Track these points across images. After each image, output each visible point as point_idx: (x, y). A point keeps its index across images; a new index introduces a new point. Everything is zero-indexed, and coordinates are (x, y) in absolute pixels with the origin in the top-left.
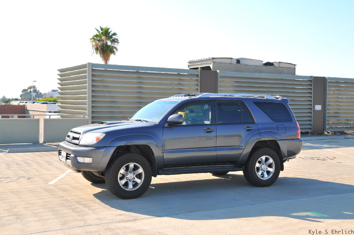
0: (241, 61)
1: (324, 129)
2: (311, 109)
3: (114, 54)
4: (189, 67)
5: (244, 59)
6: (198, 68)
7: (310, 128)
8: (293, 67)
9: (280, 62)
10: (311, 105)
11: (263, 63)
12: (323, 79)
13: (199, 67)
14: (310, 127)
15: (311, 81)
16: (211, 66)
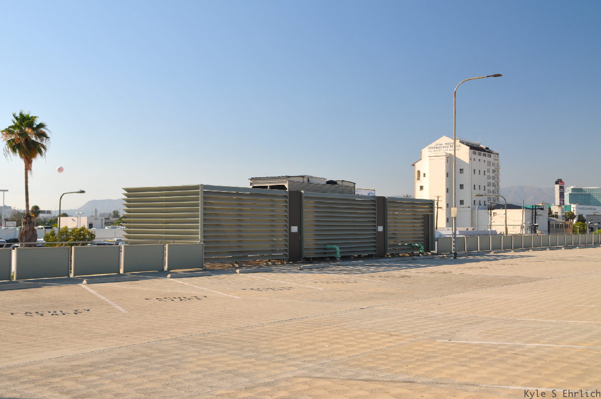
0: (311, 180)
1: (385, 251)
2: (375, 230)
3: (41, 155)
4: (251, 185)
5: (312, 177)
6: (266, 187)
7: (375, 251)
8: (352, 185)
9: (342, 181)
10: (375, 226)
11: (327, 181)
12: (382, 200)
13: (268, 185)
14: (375, 249)
15: (374, 201)
16: (287, 186)
